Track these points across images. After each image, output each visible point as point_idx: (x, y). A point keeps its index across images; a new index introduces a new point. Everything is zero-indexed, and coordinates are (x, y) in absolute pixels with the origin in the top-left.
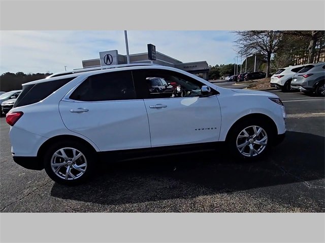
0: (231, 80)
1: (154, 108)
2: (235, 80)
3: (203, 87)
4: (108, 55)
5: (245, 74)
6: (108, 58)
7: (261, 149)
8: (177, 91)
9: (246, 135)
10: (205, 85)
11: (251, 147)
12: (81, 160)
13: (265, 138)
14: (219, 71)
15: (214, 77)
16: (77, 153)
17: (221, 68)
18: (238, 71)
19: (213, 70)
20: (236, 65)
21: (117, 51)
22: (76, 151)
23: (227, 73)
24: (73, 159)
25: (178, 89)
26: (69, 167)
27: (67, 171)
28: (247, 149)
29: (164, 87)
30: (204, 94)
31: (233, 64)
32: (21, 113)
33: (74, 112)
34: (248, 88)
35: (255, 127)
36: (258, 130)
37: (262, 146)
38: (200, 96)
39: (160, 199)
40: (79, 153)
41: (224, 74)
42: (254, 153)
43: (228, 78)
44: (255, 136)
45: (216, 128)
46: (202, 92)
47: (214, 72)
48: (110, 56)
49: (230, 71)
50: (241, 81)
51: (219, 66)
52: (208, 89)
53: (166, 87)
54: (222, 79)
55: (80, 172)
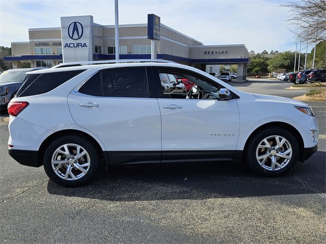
0: (286, 80)
1: (168, 108)
2: (293, 80)
3: (221, 89)
4: (75, 23)
5: (310, 72)
6: (75, 28)
7: (285, 163)
8: (192, 92)
9: (268, 145)
10: (224, 87)
11: (274, 160)
12: (83, 160)
13: (290, 150)
14: (268, 62)
15: (257, 72)
16: (81, 151)
17: (272, 56)
18: (300, 65)
19: (257, 60)
20: (298, 55)
21: (92, 17)
22: (80, 148)
23: (282, 66)
24: (76, 157)
25: (195, 90)
26: (70, 165)
27: (68, 170)
28: (268, 162)
29: (171, 85)
30: (222, 97)
31: (293, 51)
32: (27, 104)
33: (84, 106)
34: (307, 95)
35: (277, 138)
36: (281, 141)
37: (286, 160)
38: (218, 99)
39: (170, 199)
40: (83, 151)
41: (276, 68)
42: (276, 166)
43: (281, 76)
44: (277, 147)
45: (233, 135)
46: (220, 95)
47: (259, 64)
48: (79, 26)
49: (286, 63)
50: (301, 82)
51: (269, 53)
52: (227, 92)
53: (175, 85)
54: (272, 76)
55: (82, 172)
